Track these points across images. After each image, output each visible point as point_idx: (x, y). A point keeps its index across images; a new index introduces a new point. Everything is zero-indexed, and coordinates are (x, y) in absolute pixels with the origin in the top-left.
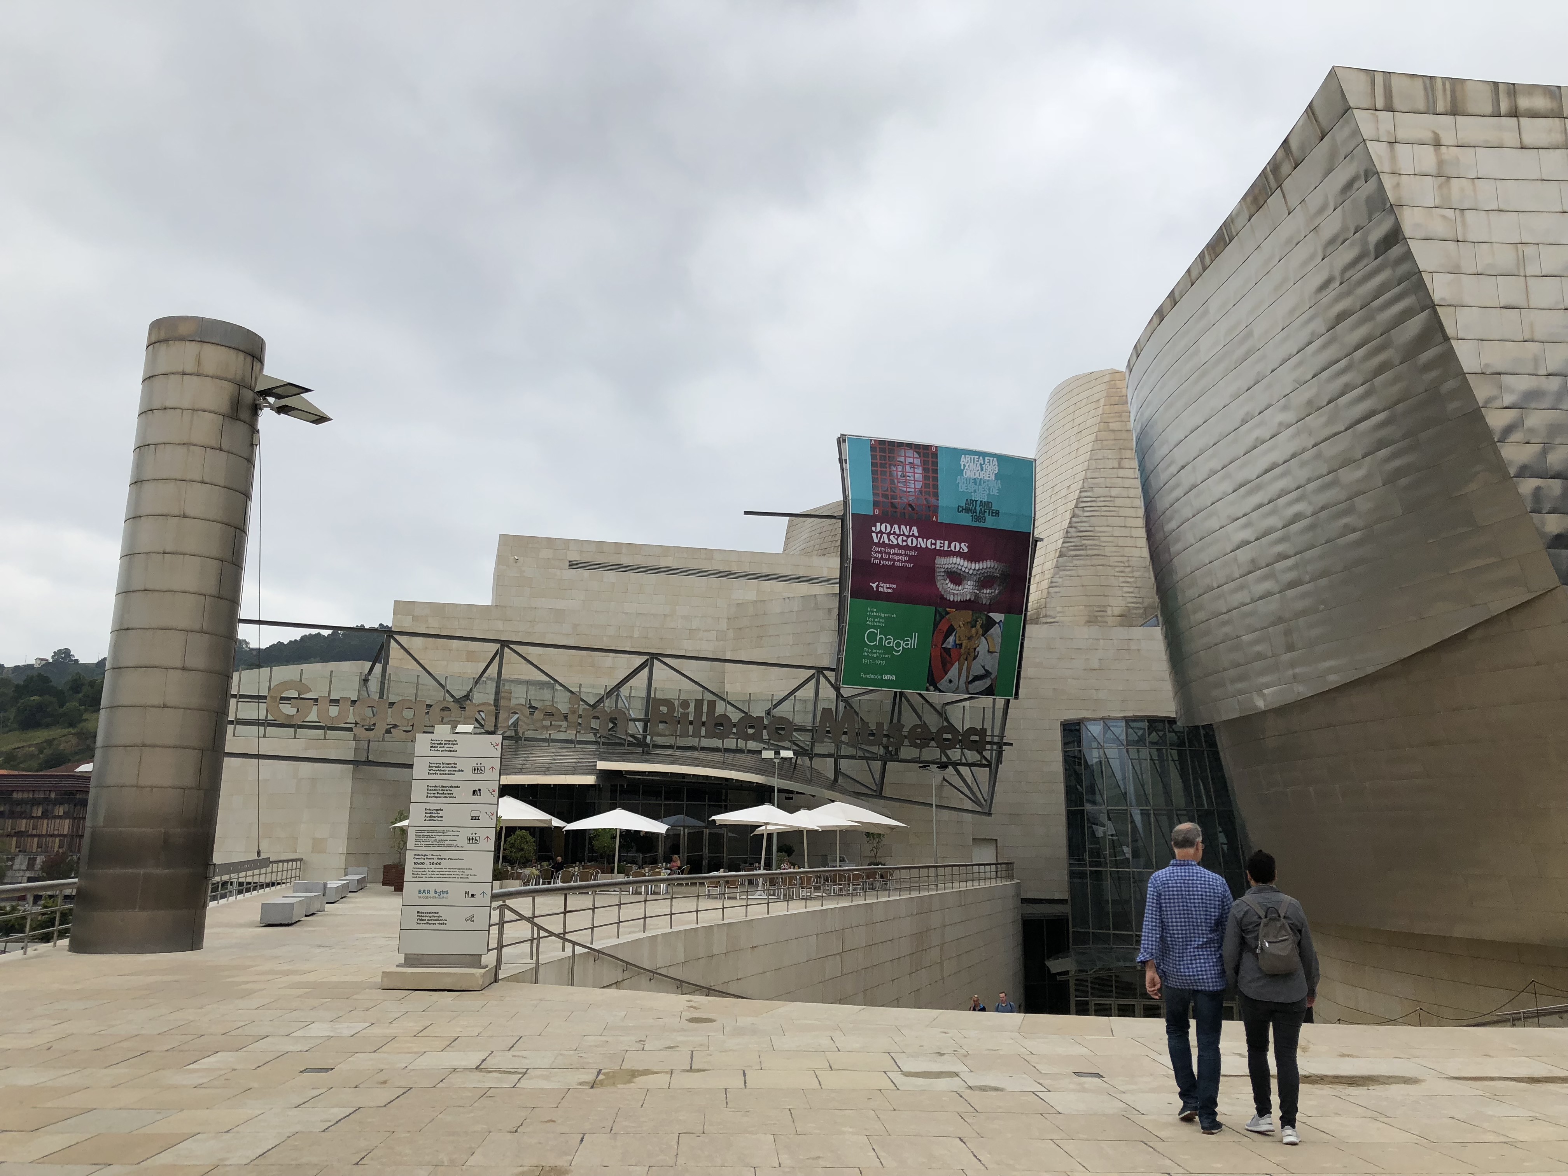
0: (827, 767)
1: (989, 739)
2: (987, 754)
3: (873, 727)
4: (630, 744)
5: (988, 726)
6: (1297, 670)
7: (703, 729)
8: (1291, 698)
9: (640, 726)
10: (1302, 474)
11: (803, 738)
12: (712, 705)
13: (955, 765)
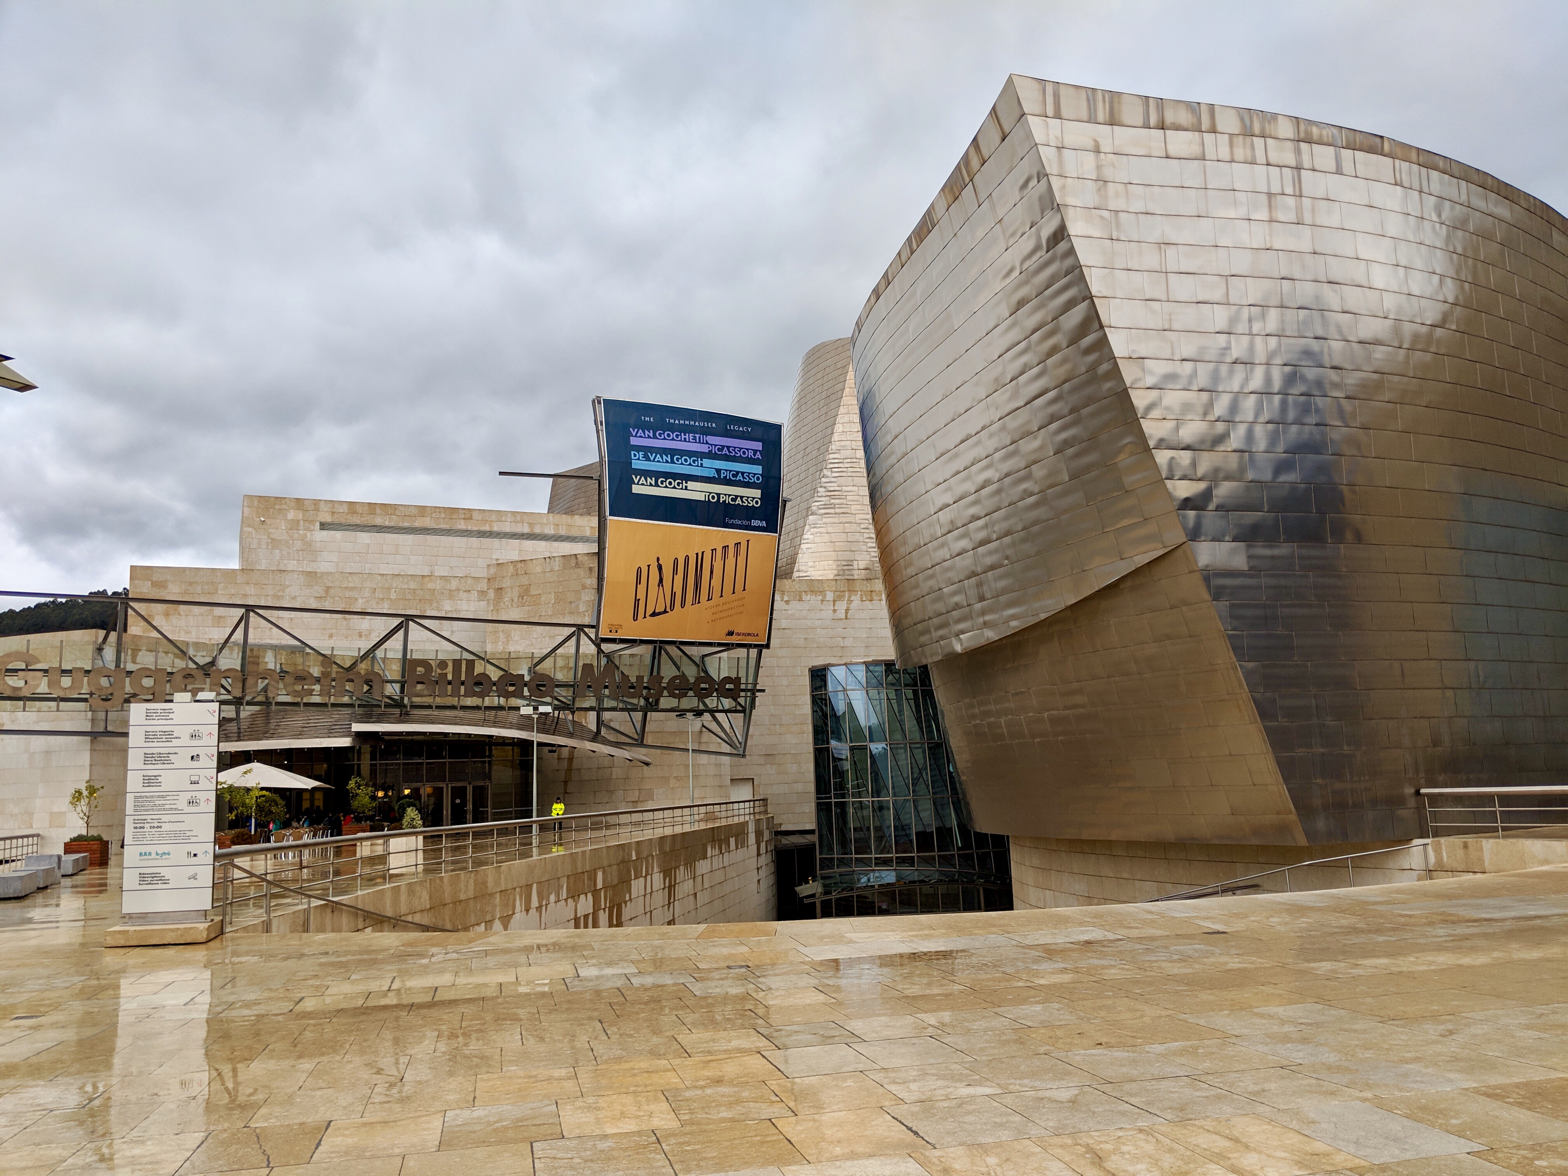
0: (590, 720)
1: (743, 687)
2: (741, 700)
3: (633, 680)
4: (387, 706)
5: (742, 674)
6: (987, 618)
7: (463, 688)
8: (983, 642)
9: (397, 687)
10: (991, 444)
11: (564, 694)
12: (471, 664)
13: (712, 712)
